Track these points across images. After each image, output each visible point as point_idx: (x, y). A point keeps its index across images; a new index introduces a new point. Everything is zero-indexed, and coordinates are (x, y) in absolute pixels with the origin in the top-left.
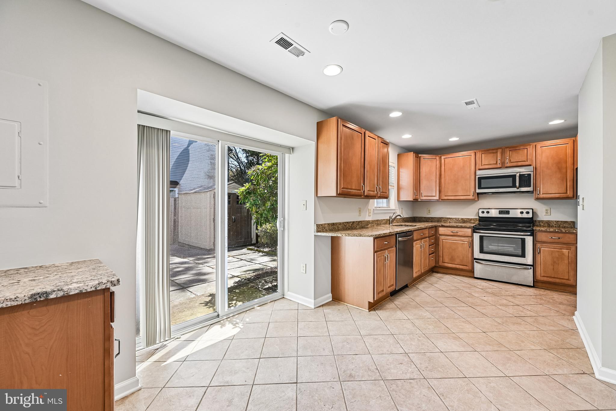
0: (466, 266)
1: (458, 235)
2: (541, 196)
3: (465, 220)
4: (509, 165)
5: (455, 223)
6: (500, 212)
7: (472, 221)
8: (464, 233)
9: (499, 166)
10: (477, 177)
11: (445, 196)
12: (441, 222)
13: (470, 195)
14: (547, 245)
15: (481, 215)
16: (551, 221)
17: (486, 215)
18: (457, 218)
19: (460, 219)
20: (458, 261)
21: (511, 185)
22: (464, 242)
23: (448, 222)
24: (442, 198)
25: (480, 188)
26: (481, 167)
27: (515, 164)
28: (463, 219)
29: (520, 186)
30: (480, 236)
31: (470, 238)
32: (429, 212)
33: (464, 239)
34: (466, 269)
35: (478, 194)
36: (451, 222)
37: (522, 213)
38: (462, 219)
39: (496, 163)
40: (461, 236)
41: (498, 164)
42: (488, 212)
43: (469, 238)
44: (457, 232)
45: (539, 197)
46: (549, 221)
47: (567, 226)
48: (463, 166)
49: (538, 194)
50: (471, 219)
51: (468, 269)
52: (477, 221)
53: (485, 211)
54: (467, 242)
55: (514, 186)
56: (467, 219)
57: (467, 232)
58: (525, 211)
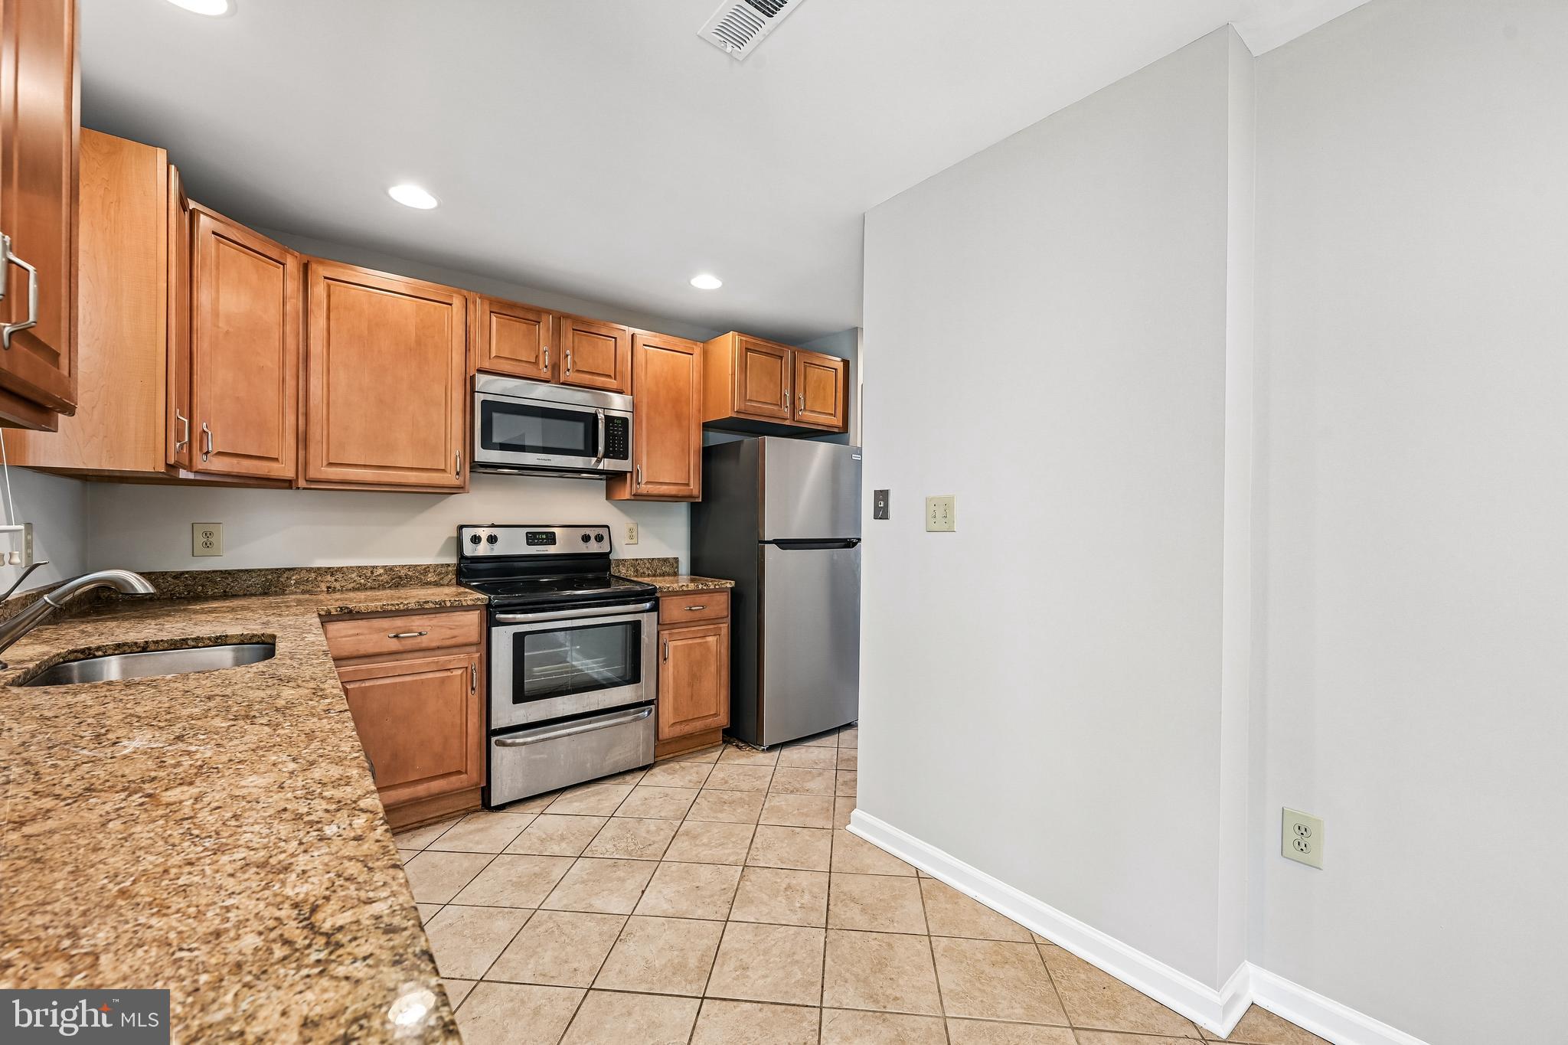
0: (459, 772)
1: (424, 645)
2: (644, 488)
3: (402, 573)
4: (571, 376)
5: (358, 589)
6: (532, 539)
7: (431, 577)
8: (449, 633)
9: (545, 373)
10: (479, 398)
11: (331, 464)
12: (283, 593)
13: (444, 471)
14: (680, 630)
15: (469, 550)
16: (641, 559)
17: (483, 550)
18: (366, 568)
19: (382, 571)
20: (423, 764)
21: (581, 447)
22: (448, 674)
23: (323, 587)
24: (313, 473)
25: (487, 444)
26: (486, 365)
27: (586, 379)
28: (391, 569)
29: (606, 456)
30: (515, 635)
31: (474, 649)
32: (207, 545)
33: (450, 661)
34: (458, 785)
35: (477, 467)
36: (338, 585)
37: (586, 539)
38: (389, 570)
39: (536, 363)
40: (439, 648)
41: (541, 365)
42: (492, 539)
43: (468, 649)
44: (421, 634)
45: (639, 491)
46: (637, 560)
47: (667, 569)
48: (418, 342)
49: (639, 484)
50: (426, 569)
51: (465, 784)
52: (447, 573)
53: (484, 533)
54: (459, 672)
55: (591, 450)
56: (410, 567)
57: (461, 627)
58: (592, 533)
